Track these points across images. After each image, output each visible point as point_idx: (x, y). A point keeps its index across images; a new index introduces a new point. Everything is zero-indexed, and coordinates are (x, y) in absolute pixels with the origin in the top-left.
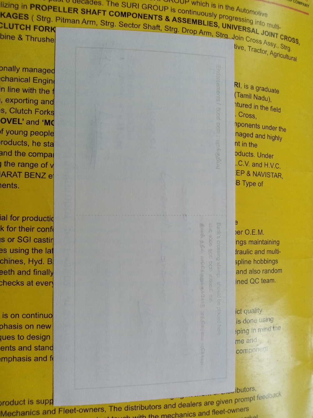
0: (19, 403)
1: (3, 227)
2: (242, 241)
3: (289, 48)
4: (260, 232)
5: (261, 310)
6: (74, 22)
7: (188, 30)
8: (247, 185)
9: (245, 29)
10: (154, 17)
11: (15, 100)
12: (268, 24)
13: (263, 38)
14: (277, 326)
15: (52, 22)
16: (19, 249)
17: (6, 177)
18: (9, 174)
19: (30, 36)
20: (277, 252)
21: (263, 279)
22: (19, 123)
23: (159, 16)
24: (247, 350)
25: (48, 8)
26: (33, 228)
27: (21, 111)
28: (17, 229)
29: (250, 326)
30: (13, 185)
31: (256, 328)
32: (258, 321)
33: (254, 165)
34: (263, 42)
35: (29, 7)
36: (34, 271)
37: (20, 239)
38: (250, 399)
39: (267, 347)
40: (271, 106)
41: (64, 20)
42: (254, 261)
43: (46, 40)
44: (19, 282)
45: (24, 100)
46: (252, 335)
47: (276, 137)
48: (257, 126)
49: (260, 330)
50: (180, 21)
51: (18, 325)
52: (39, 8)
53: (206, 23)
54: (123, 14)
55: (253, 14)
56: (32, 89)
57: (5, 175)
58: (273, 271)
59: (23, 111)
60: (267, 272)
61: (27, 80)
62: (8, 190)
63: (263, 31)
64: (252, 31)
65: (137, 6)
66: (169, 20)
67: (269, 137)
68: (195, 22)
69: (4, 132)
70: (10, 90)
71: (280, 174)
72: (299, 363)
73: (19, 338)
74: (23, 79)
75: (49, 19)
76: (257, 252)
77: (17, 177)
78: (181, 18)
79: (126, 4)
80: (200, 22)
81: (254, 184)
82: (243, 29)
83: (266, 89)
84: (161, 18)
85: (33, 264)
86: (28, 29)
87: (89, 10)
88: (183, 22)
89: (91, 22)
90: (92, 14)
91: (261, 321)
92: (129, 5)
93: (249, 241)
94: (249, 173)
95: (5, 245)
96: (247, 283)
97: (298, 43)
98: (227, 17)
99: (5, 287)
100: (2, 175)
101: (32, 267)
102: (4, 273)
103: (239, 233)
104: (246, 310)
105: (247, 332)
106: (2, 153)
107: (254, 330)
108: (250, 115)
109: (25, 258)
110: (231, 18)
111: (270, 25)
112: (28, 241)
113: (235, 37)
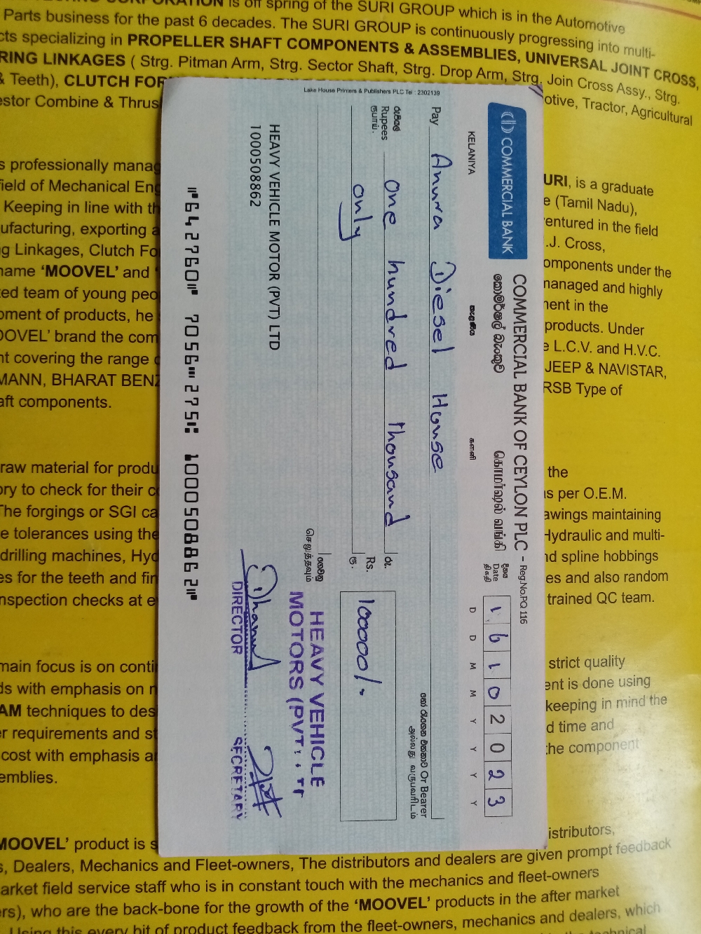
0: (116, 845)
1: (80, 488)
2: (579, 513)
3: (674, 98)
5: (622, 660)
6: (217, 64)
7: (453, 70)
8: (587, 392)
9: (576, 62)
10: (381, 46)
11: (100, 228)
12: (625, 48)
13: (615, 79)
14: (660, 695)
15: (171, 66)
16: (113, 532)
17: (84, 384)
18: (90, 379)
19: (127, 97)
20: (656, 535)
21: (626, 594)
22: (108, 276)
23: (391, 45)
24: (592, 747)
25: (164, 40)
26: (140, 488)
27: (113, 250)
29: (599, 694)
30: (99, 402)
31: (611, 699)
32: (616, 684)
33: (602, 350)
34: (615, 88)
35: (125, 40)
36: (144, 576)
37: (115, 512)
39: (637, 741)
40: (637, 224)
41: (196, 62)
42: (605, 554)
44: (113, 598)
45: (118, 228)
46: (603, 715)
47: (648, 289)
48: (606, 268)
49: (620, 703)
50: (435, 52)
51: (111, 687)
52: (145, 41)
53: (491, 54)
54: (317, 44)
55: (593, 28)
56: (134, 204)
57: (82, 381)
58: (647, 577)
59: (117, 251)
60: (632, 578)
61: (124, 188)
62: (89, 411)
63: (617, 64)
64: (592, 66)
65: (345, 26)
66: (412, 51)
67: (633, 289)
68: (467, 52)
69: (80, 295)
70: (90, 208)
71: (659, 369)
73: (115, 714)
74: (116, 185)
75: (165, 63)
76: (611, 536)
77: (107, 385)
78: (437, 46)
79: (322, 24)
80: (478, 53)
81: (602, 390)
82: (572, 62)
83: (625, 188)
84: (395, 48)
85: (141, 560)
87: (245, 39)
88: (442, 54)
89: (251, 64)
90: (253, 47)
91: (622, 684)
92: (328, 25)
93: (594, 513)
94: (591, 368)
95: (84, 523)
96: (590, 602)
97: (694, 85)
98: (536, 39)
99: (86, 609)
100: (77, 381)
101: (139, 567)
102: (84, 579)
103: (570, 494)
104: (590, 660)
105: (592, 706)
106: (76, 337)
107: (608, 703)
108: (591, 244)
109: (125, 549)
110: (545, 41)
111: (631, 50)
112: (130, 515)
113: (553, 80)
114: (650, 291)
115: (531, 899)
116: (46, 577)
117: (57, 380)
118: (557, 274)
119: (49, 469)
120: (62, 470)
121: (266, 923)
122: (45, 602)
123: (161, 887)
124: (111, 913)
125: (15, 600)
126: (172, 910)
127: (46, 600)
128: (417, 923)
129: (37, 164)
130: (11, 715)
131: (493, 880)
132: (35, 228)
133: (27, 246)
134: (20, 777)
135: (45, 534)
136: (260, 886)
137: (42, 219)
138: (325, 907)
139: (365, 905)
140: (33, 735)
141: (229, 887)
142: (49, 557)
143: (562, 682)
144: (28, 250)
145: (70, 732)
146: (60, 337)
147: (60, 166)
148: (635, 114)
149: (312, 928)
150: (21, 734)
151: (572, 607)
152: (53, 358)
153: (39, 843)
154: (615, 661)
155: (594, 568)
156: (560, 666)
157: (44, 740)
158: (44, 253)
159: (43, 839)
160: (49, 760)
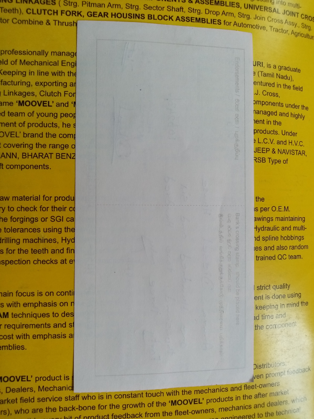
0: (55, 379)
1: (36, 207)
2: (269, 218)
3: (309, 28)
4: (286, 209)
5: (289, 286)
6: (100, 6)
7: (211, 11)
8: (273, 162)
9: (267, 9)
11: (44, 83)
12: (288, 3)
14: (305, 301)
15: (78, 6)
16: (52, 229)
17: (37, 158)
18: (40, 155)
19: (57, 20)
20: (303, 228)
21: (290, 255)
22: (49, 106)
24: (276, 326)
26: (65, 208)
27: (51, 93)
28: (50, 209)
29: (279, 302)
30: (45, 166)
32: (286, 297)
33: (279, 143)
34: (284, 22)
36: (67, 249)
37: (53, 219)
39: (296, 322)
40: (294, 85)
41: (90, 4)
42: (281, 237)
43: (73, 24)
44: (53, 260)
45: (53, 83)
46: (281, 311)
47: (299, 115)
48: (281, 105)
49: (288, 305)
50: (203, 3)
51: (52, 303)
53: (228, 4)
56: (61, 71)
57: (37, 156)
58: (299, 248)
59: (53, 94)
60: (293, 248)
61: (56, 64)
62: (40, 171)
64: (273, 11)
66: (192, 2)
67: (292, 115)
68: (217, 3)
69: (35, 115)
70: (40, 73)
71: (304, 152)
73: (54, 316)
74: (52, 62)
75: (75, 4)
76: (283, 229)
77: (49, 158)
80: (222, 3)
81: (279, 161)
82: (265, 9)
83: (288, 68)
85: (66, 242)
86: (55, 14)
88: (206, 4)
89: (117, 6)
91: (289, 297)
93: (276, 218)
95: (38, 225)
96: (275, 259)
99: (40, 266)
100: (34, 156)
101: (65, 245)
102: (38, 251)
103: (266, 209)
104: (275, 286)
105: (276, 307)
106: (33, 135)
107: (283, 305)
108: (274, 94)
109: (58, 237)
111: (291, 4)
112: (61, 221)
113: (256, 18)
115: (250, 397)
116: (20, 250)
117: (24, 156)
118: (260, 107)
119: (22, 199)
120: (27, 199)
121: (127, 413)
122: (20, 263)
123: (77, 398)
124: (53, 411)
125: (5, 262)
126: (83, 408)
127: (20, 261)
128: (198, 411)
129: (14, 52)
130: (3, 317)
131: (233, 389)
132: (13, 83)
133: (9, 91)
134: (9, 347)
135: (19, 230)
136: (124, 396)
137: (17, 78)
138: (155, 404)
139: (174, 403)
140: (15, 327)
141: (110, 396)
142: (21, 241)
143: (262, 296)
144: (9, 93)
145: (32, 325)
146: (25, 135)
147: (24, 53)
148: (293, 34)
149: (149, 415)
150: (8, 326)
151: (267, 262)
152: (22, 145)
153: (18, 379)
154: (286, 286)
155: (276, 243)
156: (262, 289)
157: (20, 329)
158: (17, 95)
159: (20, 377)
160: (22, 339)
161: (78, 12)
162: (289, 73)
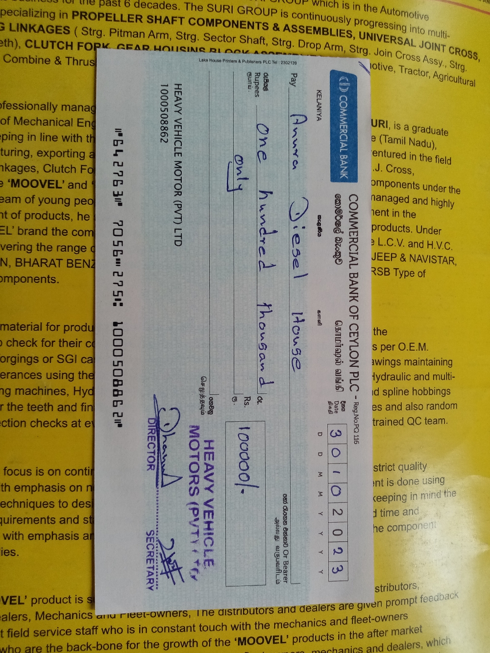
0: (61, 601)
1: (36, 341)
3: (462, 67)
5: (425, 466)
6: (137, 36)
7: (307, 43)
8: (401, 275)
9: (394, 40)
10: (256, 25)
11: (51, 152)
12: (429, 31)
13: (422, 52)
14: (451, 490)
15: (104, 36)
16: (60, 374)
17: (39, 266)
18: (43, 262)
19: (71, 57)
20: (448, 376)
21: (427, 419)
22: (57, 187)
23: (263, 24)
24: (404, 527)
25: (99, 16)
26: (80, 342)
28: (56, 344)
29: (409, 490)
30: (50, 279)
31: (417, 493)
32: (421, 482)
33: (411, 245)
34: (422, 59)
35: (70, 15)
36: (82, 405)
37: (61, 359)
38: (410, 601)
39: (435, 522)
40: (437, 156)
41: (122, 33)
42: (413, 390)
44: (60, 421)
45: (64, 152)
46: (411, 504)
47: (444, 202)
48: (415, 187)
49: (423, 495)
50: (294, 30)
51: (58, 486)
52: (85, 16)
53: (334, 32)
54: (210, 23)
55: (406, 16)
56: (76, 135)
57: (38, 264)
58: (442, 407)
59: (64, 169)
60: (433, 407)
61: (69, 123)
62: (44, 285)
63: (423, 42)
64: (405, 43)
65: (230, 10)
66: (278, 29)
67: (433, 202)
68: (317, 31)
69: (36, 200)
70: (43, 137)
71: (451, 259)
72: (485, 548)
73: (61, 506)
74: (63, 121)
75: (99, 33)
76: (417, 378)
77: (56, 266)
78: (296, 26)
79: (214, 8)
80: (325, 31)
81: (411, 274)
82: (391, 40)
83: (428, 130)
84: (266, 27)
85: (80, 395)
86: (69, 48)
87: (158, 17)
88: (299, 31)
89: (163, 35)
90: (164, 23)
91: (425, 482)
92: (218, 9)
93: (405, 361)
94: (404, 258)
95: (39, 367)
96: (403, 424)
97: (477, 58)
98: (366, 23)
99: (39, 429)
100: (34, 264)
101: (78, 399)
102: (38, 408)
103: (388, 347)
104: (402, 465)
105: (403, 498)
106: (33, 232)
107: (415, 496)
108: (404, 169)
109: (69, 386)
110: (372, 24)
111: (433, 32)
112: (72, 362)
113: (378, 53)
114: (446, 203)
115: (360, 636)
116: (10, 406)
117: (19, 262)
118: (380, 190)
119: (13, 327)
120: (23, 329)
122: (10, 425)
123: (95, 630)
124: (57, 650)
126: (103, 647)
127: (10, 423)
129: (5, 105)
131: (333, 623)
132: (3, 152)
135: (10, 375)
136: (167, 629)
137: (10, 145)
138: (213, 643)
139: (242, 641)
141: (144, 629)
142: (13, 392)
143: (382, 481)
145: (28, 519)
146: (21, 232)
147: (21, 107)
148: (436, 78)
151: (390, 428)
152: (16, 247)
153: (5, 600)
154: (419, 466)
155: (405, 400)
156: (381, 470)
157: (9, 525)
158: (10, 170)
159: (8, 597)
160: (13, 539)
161: (103, 44)
162: (429, 138)
